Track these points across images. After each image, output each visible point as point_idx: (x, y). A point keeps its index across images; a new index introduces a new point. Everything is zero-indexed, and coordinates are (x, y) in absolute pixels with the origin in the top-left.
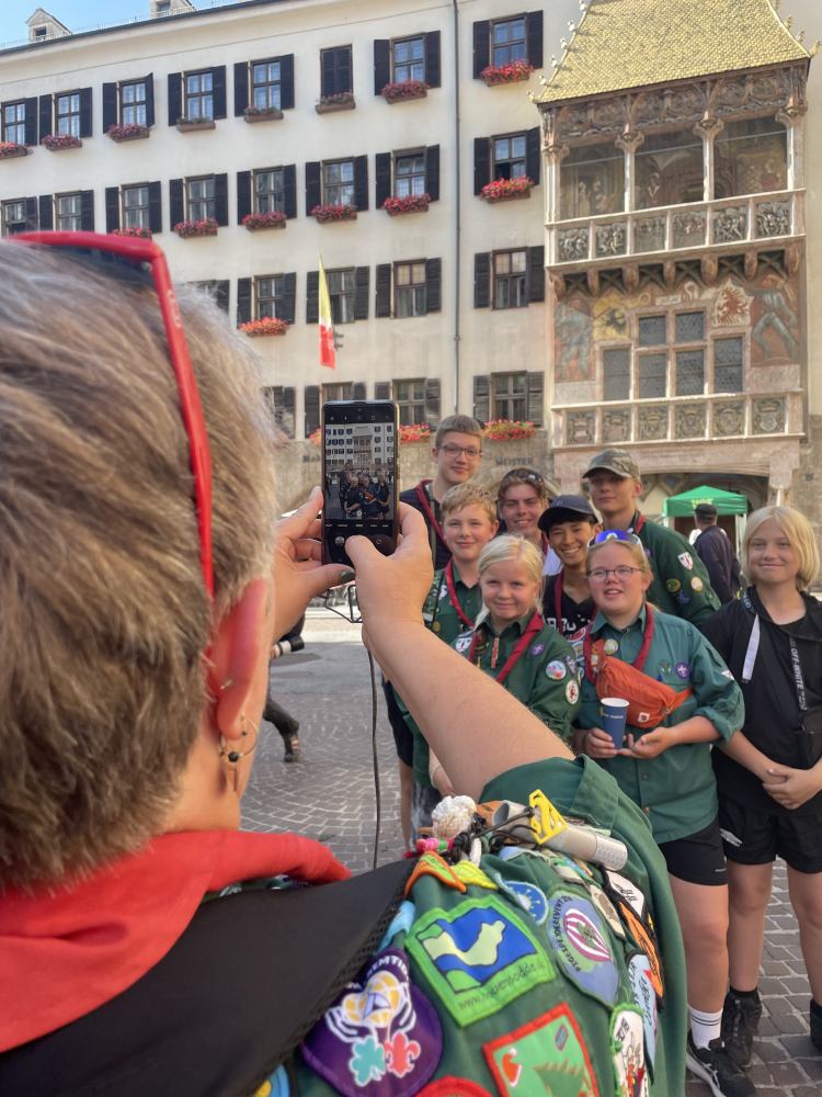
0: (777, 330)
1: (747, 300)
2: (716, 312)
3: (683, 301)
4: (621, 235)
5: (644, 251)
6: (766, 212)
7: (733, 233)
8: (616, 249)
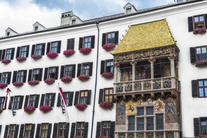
0: (172, 113)
1: (163, 104)
2: (156, 107)
3: (148, 104)
4: (131, 86)
5: (136, 91)
6: (166, 82)
7: (158, 87)
8: (130, 90)
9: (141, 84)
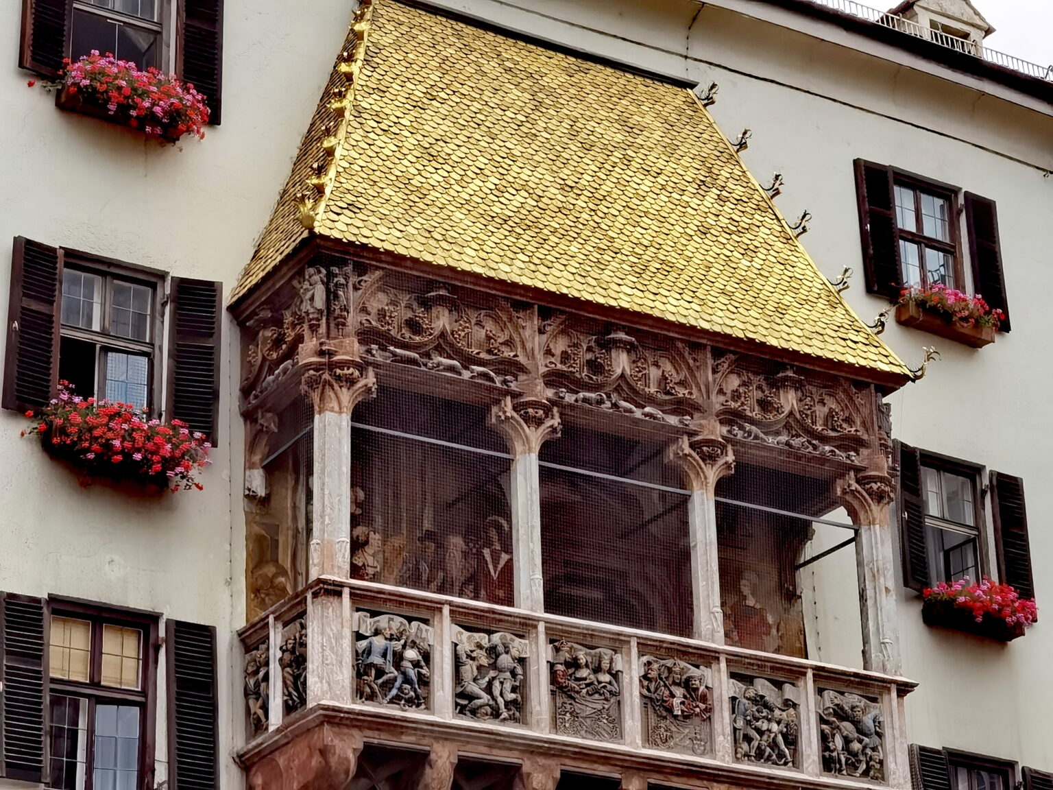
4: (519, 670)
5: (576, 733)
6: (841, 713)
7: (774, 745)
8: (507, 704)
9: (615, 675)
